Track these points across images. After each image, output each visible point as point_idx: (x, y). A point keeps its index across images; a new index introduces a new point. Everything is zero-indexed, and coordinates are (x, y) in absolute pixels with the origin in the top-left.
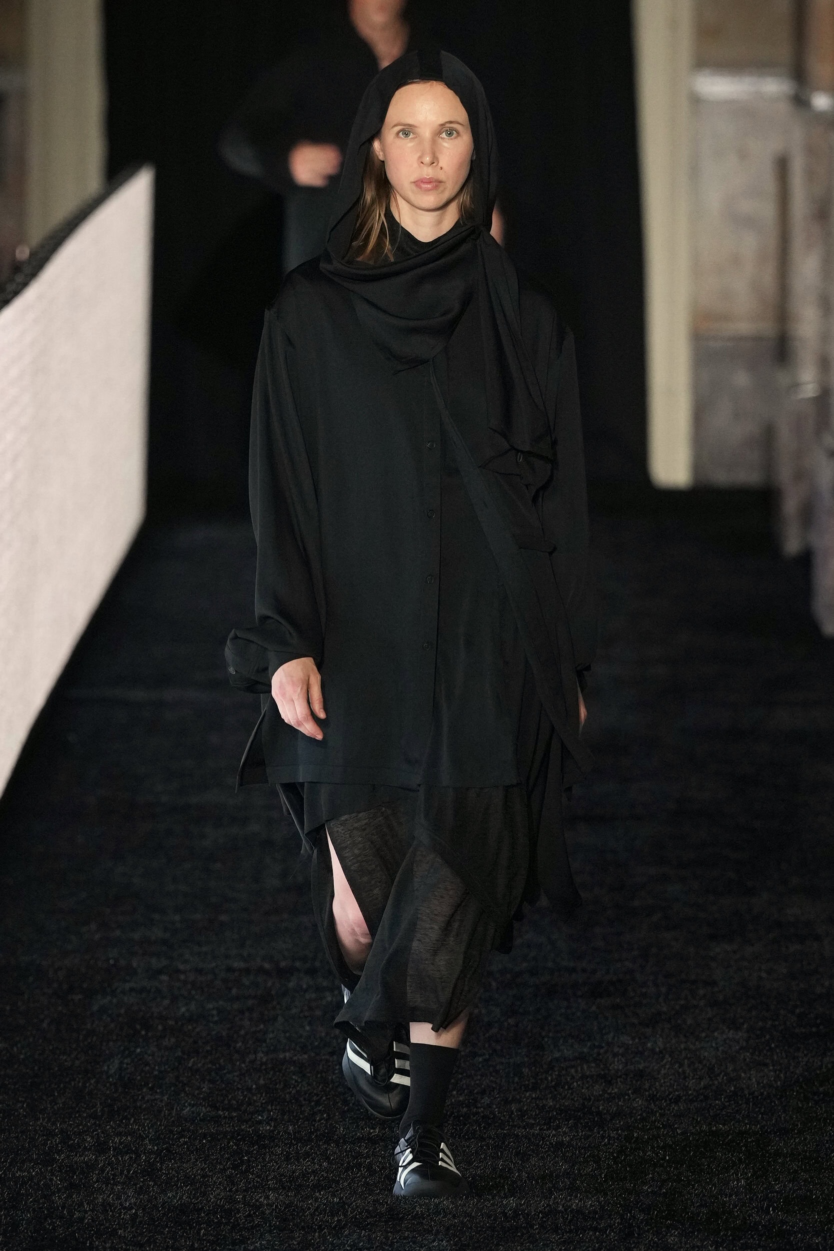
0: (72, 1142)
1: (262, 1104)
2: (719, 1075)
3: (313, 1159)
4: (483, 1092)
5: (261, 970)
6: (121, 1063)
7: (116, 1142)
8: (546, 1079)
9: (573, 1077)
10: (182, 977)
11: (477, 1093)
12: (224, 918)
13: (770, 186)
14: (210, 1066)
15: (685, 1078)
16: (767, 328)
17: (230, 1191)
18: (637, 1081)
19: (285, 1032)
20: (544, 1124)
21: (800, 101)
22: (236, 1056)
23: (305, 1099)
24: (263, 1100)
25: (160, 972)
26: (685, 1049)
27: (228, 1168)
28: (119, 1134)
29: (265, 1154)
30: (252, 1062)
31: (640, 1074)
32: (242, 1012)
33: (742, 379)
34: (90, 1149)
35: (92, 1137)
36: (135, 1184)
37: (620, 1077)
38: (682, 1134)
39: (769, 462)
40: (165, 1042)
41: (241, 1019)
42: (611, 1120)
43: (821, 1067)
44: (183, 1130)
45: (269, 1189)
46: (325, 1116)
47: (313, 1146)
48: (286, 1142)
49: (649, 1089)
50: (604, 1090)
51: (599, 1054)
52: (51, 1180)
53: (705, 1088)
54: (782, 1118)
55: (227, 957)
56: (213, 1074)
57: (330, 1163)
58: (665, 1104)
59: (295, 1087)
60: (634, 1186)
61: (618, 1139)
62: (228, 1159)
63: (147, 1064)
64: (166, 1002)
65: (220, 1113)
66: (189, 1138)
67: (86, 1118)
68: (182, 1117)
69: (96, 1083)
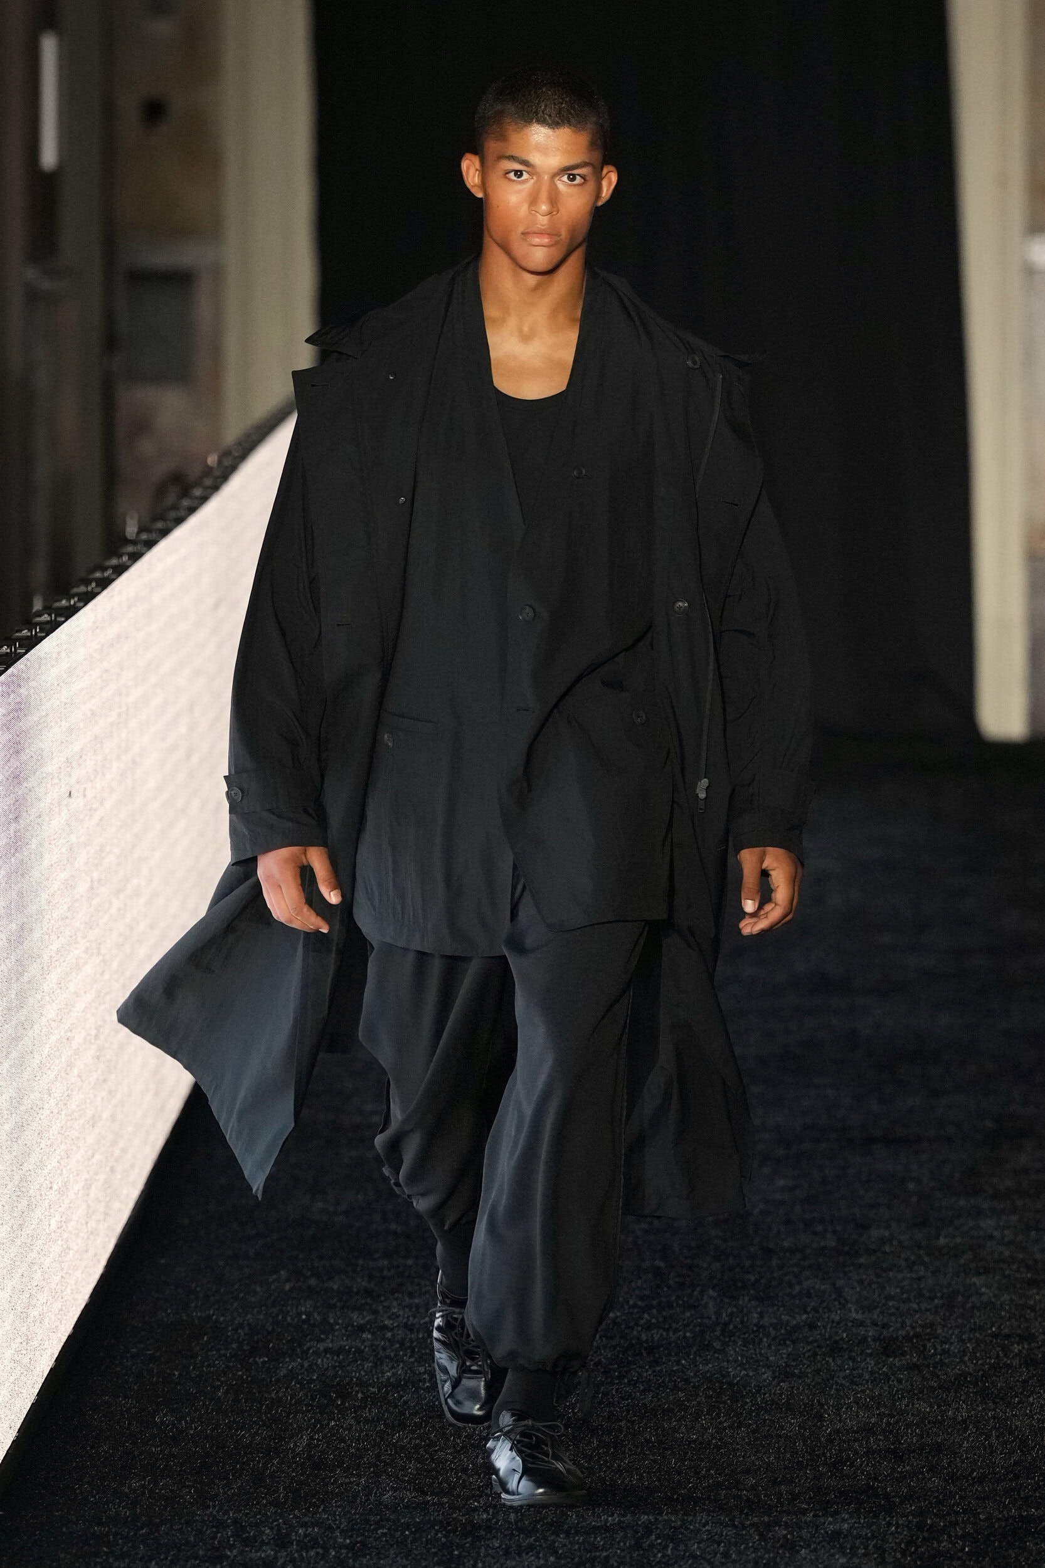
3: (538, 1553)
8: (824, 1454)
9: (856, 1453)
10: (389, 1335)
15: (992, 1452)
18: (933, 1457)
20: (820, 1510)
26: (994, 1417)
28: (305, 1525)
29: (480, 1548)
34: (268, 1544)
35: (271, 1529)
37: (914, 1451)
40: (366, 1414)
42: (901, 1503)
44: (381, 1520)
47: (538, 1537)
48: (506, 1533)
50: (893, 1469)
51: (888, 1424)
57: (558, 1557)
61: (907, 1526)
62: (435, 1554)
65: (428, 1498)
66: (389, 1529)
67: (265, 1506)
68: (381, 1503)
69: (281, 1463)
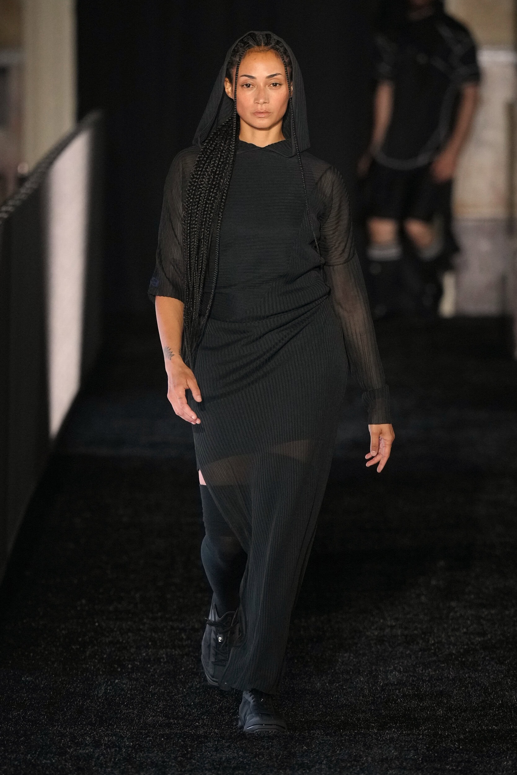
0: (77, 740)
2: (491, 693)
6: (106, 689)
7: (106, 741)
16: (500, 212)
17: (181, 771)
25: (128, 631)
26: (469, 677)
27: (179, 756)
28: (108, 735)
29: (202, 747)
30: (190, 688)
31: (441, 694)
34: (89, 745)
36: (120, 767)
37: (429, 695)
38: (469, 732)
40: (134, 676)
45: (206, 769)
52: (65, 765)
60: (441, 766)
64: (133, 650)
67: (86, 725)
68: (147, 724)
69: (91, 702)
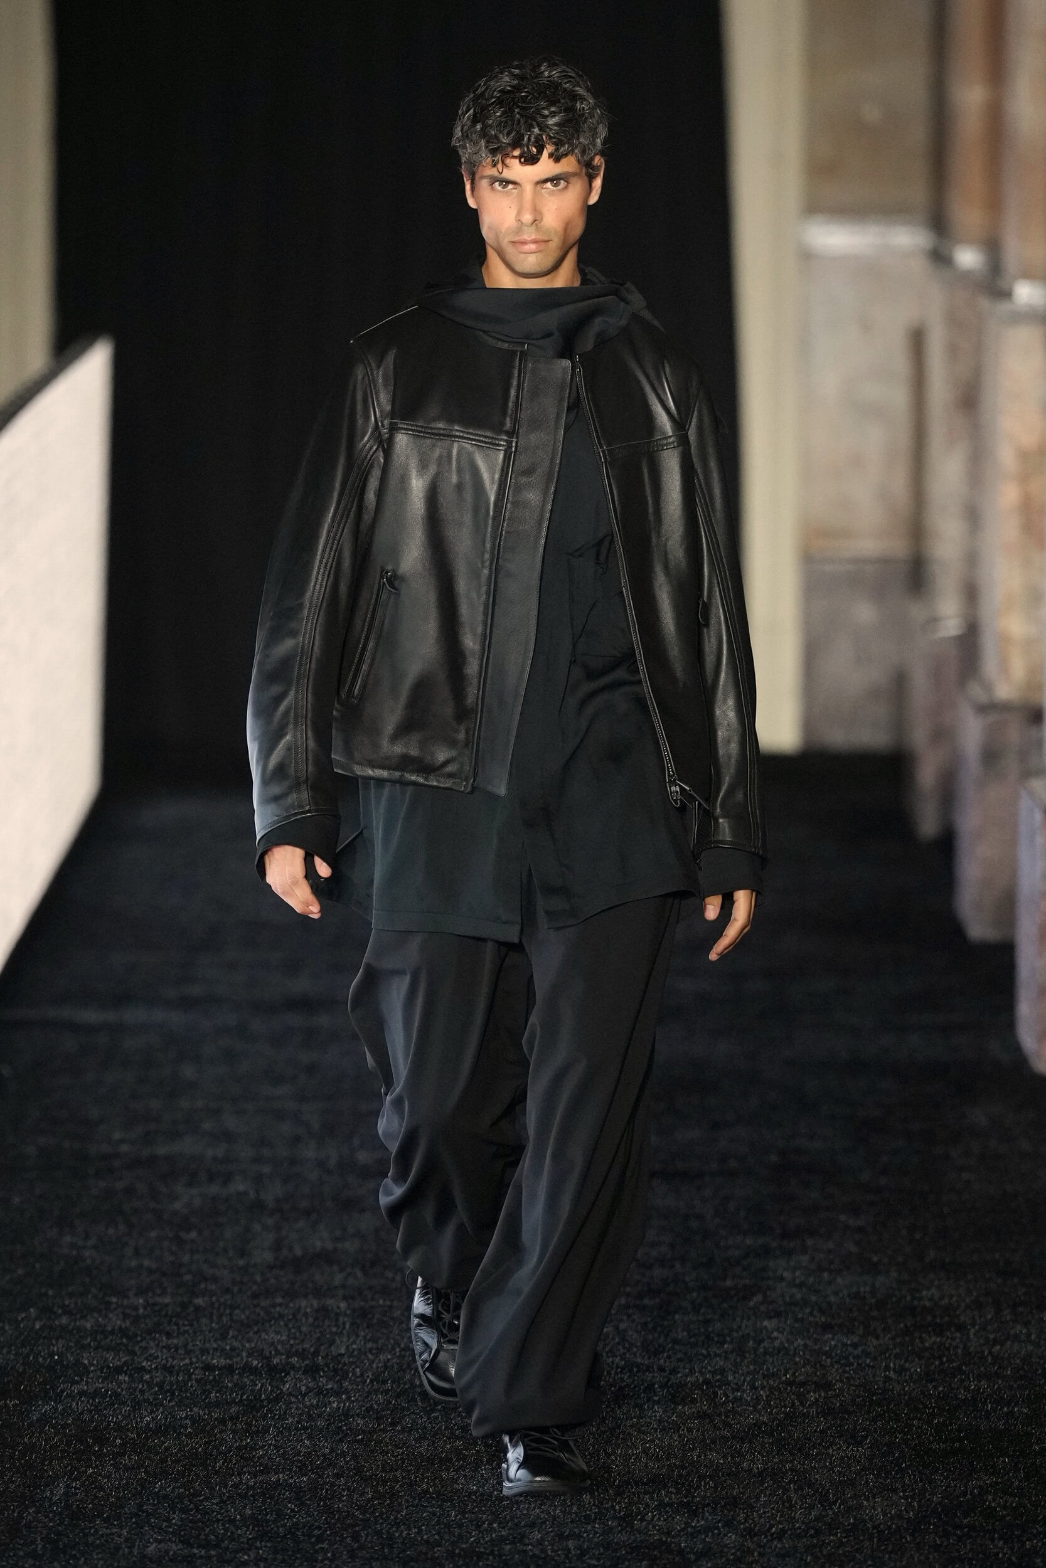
1: (249, 1539)
2: (834, 1503)
4: (532, 1525)
5: (248, 1369)
6: (68, 1486)
8: (613, 1507)
9: (647, 1505)
10: (147, 1377)
11: (525, 1526)
12: (199, 1301)
13: (901, 364)
14: (181, 1490)
15: (791, 1507)
16: (898, 547)
18: (729, 1511)
19: (277, 1448)
21: (940, 258)
22: (215, 1479)
23: (303, 1535)
24: (250, 1534)
25: (118, 1370)
26: (791, 1470)
30: (236, 1486)
31: (734, 1502)
32: (223, 1422)
33: (865, 612)
37: (709, 1505)
39: (900, 722)
40: (125, 1460)
41: (221, 1432)
42: (696, 1560)
43: (964, 1494)
46: (329, 1555)
49: (746, 1521)
50: (686, 1523)
53: (817, 1519)
54: (916, 1559)
55: (204, 1351)
56: (186, 1501)
58: (765, 1541)
59: (291, 1517)
63: (102, 1489)
64: (126, 1409)
65: (195, 1551)
67: (22, 1557)
68: (145, 1556)
69: (36, 1512)
